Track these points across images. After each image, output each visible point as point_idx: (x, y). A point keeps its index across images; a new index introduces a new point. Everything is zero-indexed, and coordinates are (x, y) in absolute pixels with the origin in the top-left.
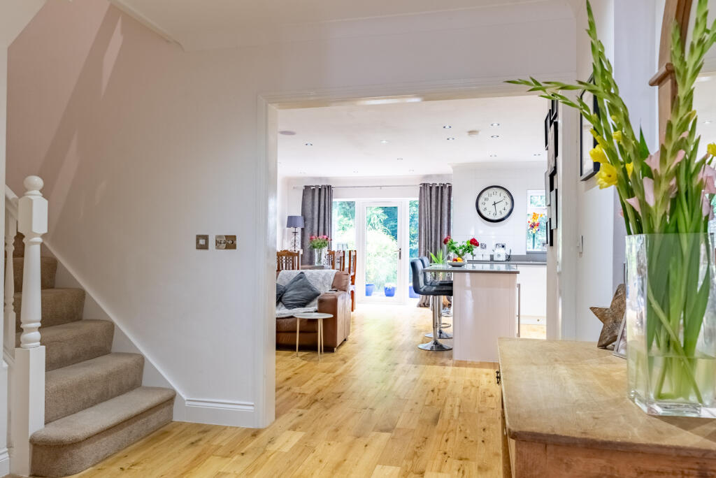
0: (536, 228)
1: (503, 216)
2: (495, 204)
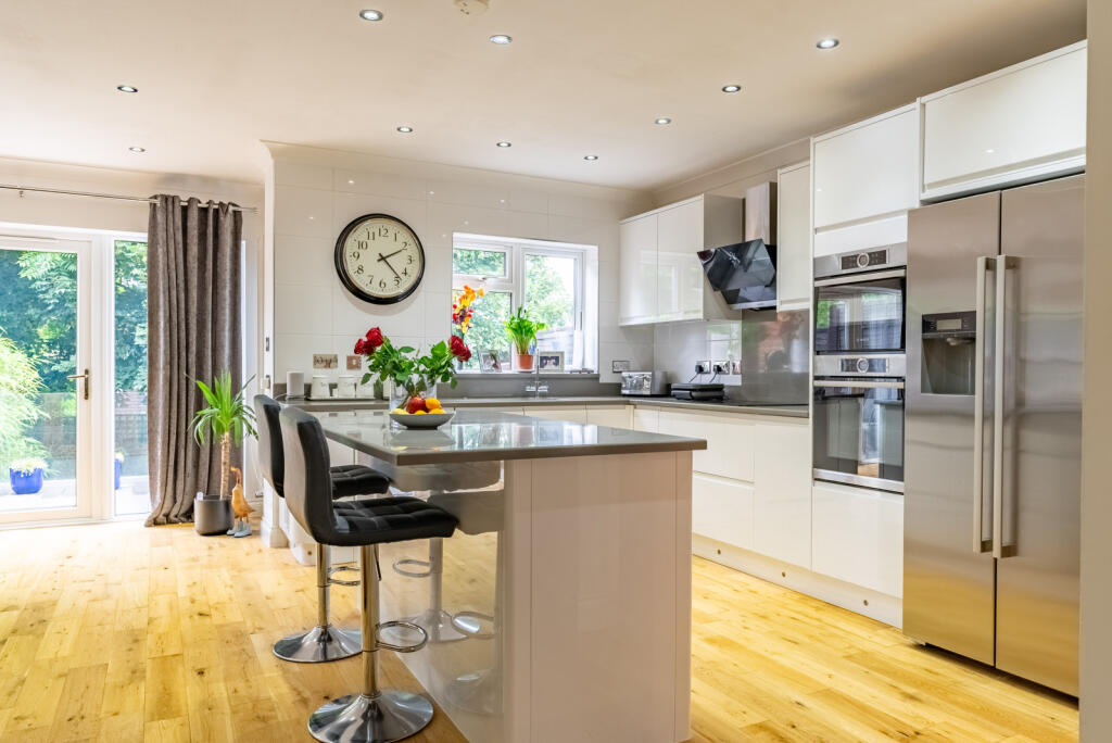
0: (467, 322)
1: (401, 290)
2: (383, 258)
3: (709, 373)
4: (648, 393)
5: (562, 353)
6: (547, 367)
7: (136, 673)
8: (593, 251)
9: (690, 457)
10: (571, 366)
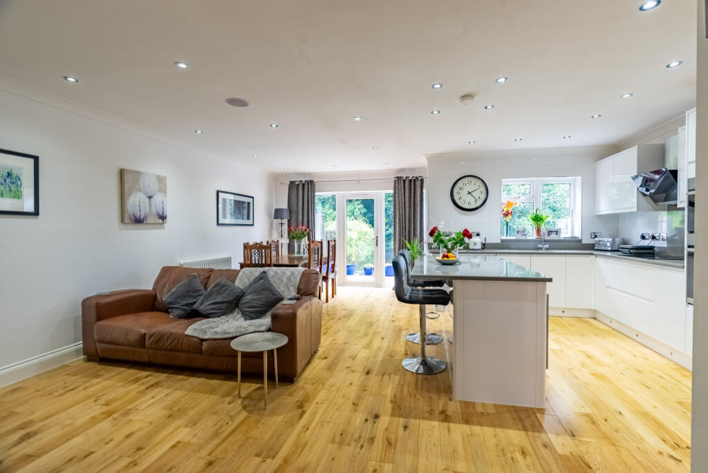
0: (510, 217)
1: (478, 205)
2: (469, 193)
3: (647, 239)
4: (610, 249)
5: (560, 229)
6: (551, 236)
7: (366, 335)
8: (579, 179)
9: (546, 284)
10: (565, 234)
